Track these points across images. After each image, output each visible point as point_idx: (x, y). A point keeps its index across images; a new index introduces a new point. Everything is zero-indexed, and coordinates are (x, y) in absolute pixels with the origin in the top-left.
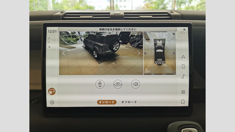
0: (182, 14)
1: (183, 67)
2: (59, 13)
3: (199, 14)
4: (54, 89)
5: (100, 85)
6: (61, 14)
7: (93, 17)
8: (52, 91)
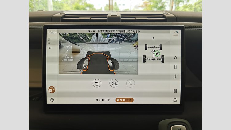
0: (176, 15)
1: (176, 67)
2: (58, 15)
3: (193, 16)
4: (54, 87)
5: (97, 84)
6: (60, 15)
7: (92, 19)
8: (52, 89)
